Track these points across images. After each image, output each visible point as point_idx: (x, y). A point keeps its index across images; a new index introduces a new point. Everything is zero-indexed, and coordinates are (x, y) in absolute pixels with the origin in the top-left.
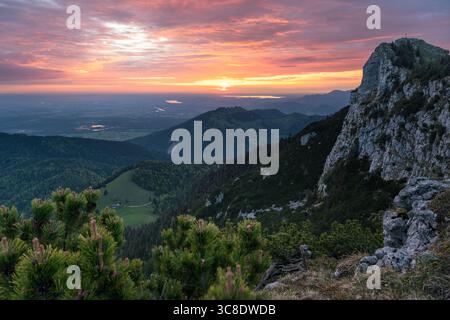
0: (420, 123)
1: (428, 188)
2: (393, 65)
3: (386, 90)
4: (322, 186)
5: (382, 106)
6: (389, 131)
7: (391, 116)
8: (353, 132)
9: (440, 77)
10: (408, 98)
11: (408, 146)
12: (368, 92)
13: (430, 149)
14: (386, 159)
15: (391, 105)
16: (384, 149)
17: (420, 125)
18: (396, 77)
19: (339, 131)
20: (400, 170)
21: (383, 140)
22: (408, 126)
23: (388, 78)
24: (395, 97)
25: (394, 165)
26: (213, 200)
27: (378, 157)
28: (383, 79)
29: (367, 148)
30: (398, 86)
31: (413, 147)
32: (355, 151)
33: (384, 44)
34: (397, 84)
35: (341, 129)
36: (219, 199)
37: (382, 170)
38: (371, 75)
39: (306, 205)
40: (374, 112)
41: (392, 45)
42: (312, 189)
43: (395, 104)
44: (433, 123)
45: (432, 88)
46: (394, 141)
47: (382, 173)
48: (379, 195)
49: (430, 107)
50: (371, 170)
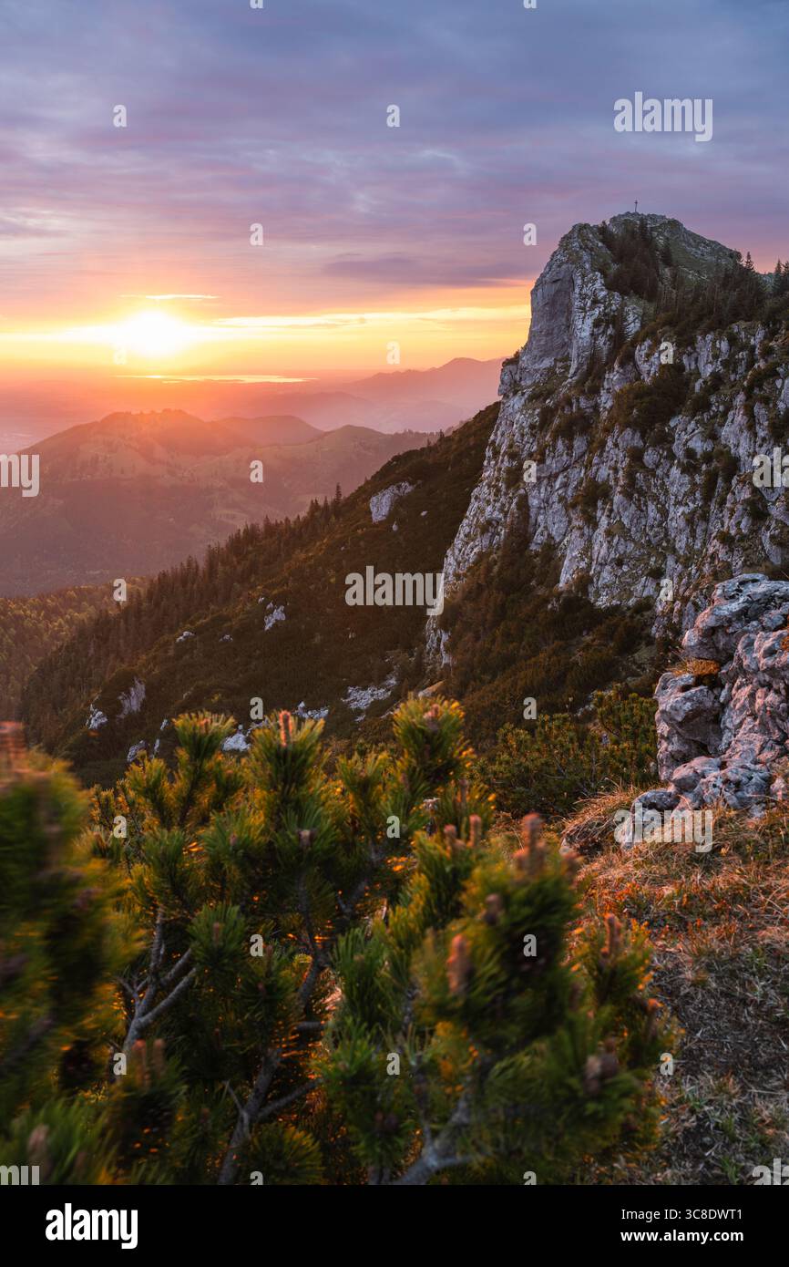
0: (678, 450)
1: (767, 601)
2: (610, 286)
3: (593, 358)
4: (436, 638)
5: (583, 403)
6: (604, 473)
7: (608, 431)
8: (514, 478)
9: (719, 326)
10: (648, 380)
11: (652, 507)
12: (547, 363)
13: (704, 517)
14: (601, 549)
15: (606, 401)
16: (592, 522)
17: (679, 453)
18: (615, 320)
19: (474, 477)
20: (636, 578)
21: (591, 498)
22: (649, 457)
23: (597, 324)
24: (614, 379)
25: (619, 563)
26: (111, 707)
27: (581, 543)
28: (584, 328)
29: (552, 523)
30: (622, 349)
31: (664, 513)
32: (521, 532)
33: (581, 229)
34: (618, 340)
35: (480, 468)
36: (133, 703)
37: (590, 580)
38: (553, 315)
39: (397, 696)
40: (565, 420)
41: (603, 230)
42: (408, 648)
43: (618, 397)
44: (708, 446)
45: (705, 353)
46: (617, 498)
47: (591, 589)
48: (588, 646)
49: (702, 405)
50: (562, 583)
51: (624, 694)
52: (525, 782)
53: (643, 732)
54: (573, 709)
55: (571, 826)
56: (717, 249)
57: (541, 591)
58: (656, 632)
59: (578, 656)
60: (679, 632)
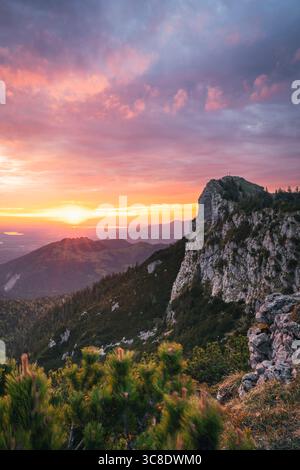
0: (249, 248)
1: (284, 302)
2: (223, 198)
3: (219, 220)
4: (171, 314)
5: (217, 234)
6: (225, 256)
7: (225, 243)
8: (195, 258)
9: (259, 209)
10: (237, 226)
11: (242, 268)
12: (204, 221)
13: (260, 271)
14: (225, 282)
15: (224, 233)
16: (222, 273)
17: (250, 250)
18: (226, 208)
19: (182, 258)
20: (238, 292)
21: (221, 265)
22: (240, 251)
23: (219, 209)
24: (226, 226)
25: (232, 287)
26: (58, 339)
27: (219, 280)
28: (215, 210)
29: (208, 273)
30: (228, 217)
31: (246, 270)
32: (198, 276)
33: (213, 181)
34: (227, 214)
35: (184, 255)
36: (65, 337)
37: (223, 293)
38: (205, 206)
39: (157, 335)
40: (211, 239)
41: (220, 181)
42: (161, 317)
43: (228, 232)
44: (259, 247)
45: (255, 218)
46: (230, 265)
47: (223, 296)
48: (223, 317)
49: (255, 234)
50: (213, 294)
51: (237, 334)
52: (203, 368)
53: (244, 348)
54: (219, 340)
55: (221, 387)
56: (256, 186)
57: (206, 297)
58: (246, 311)
59: (220, 320)
60: (254, 311)
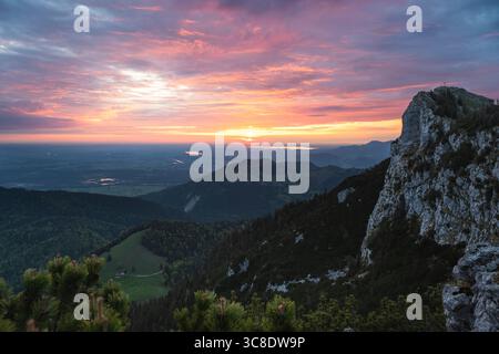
0: (472, 178)
2: (435, 114)
3: (430, 141)
4: (366, 252)
5: (427, 158)
6: (438, 187)
7: (439, 169)
8: (398, 187)
9: (487, 128)
10: (455, 150)
11: (462, 202)
12: (410, 143)
13: (489, 209)
14: (439, 219)
15: (437, 158)
16: (435, 208)
17: (473, 180)
18: (439, 126)
19: (381, 187)
20: (457, 233)
21: (432, 198)
22: (459, 181)
23: (431, 128)
24: (440, 149)
25: (448, 225)
26: (236, 269)
27: (429, 216)
28: (425, 130)
29: (415, 206)
30: (443, 137)
31: (469, 205)
32: (402, 208)
33: (422, 94)
34: (441, 134)
35: (383, 184)
36: (244, 267)
37: (434, 233)
38: (412, 125)
39: (349, 275)
40: (419, 165)
41: (431, 93)
42: (354, 255)
43: (442, 156)
44: (487, 177)
45: (481, 139)
46: (445, 198)
47: (436, 236)
49: (481, 160)
50: (421, 233)
56: (482, 98)
57: (412, 236)
